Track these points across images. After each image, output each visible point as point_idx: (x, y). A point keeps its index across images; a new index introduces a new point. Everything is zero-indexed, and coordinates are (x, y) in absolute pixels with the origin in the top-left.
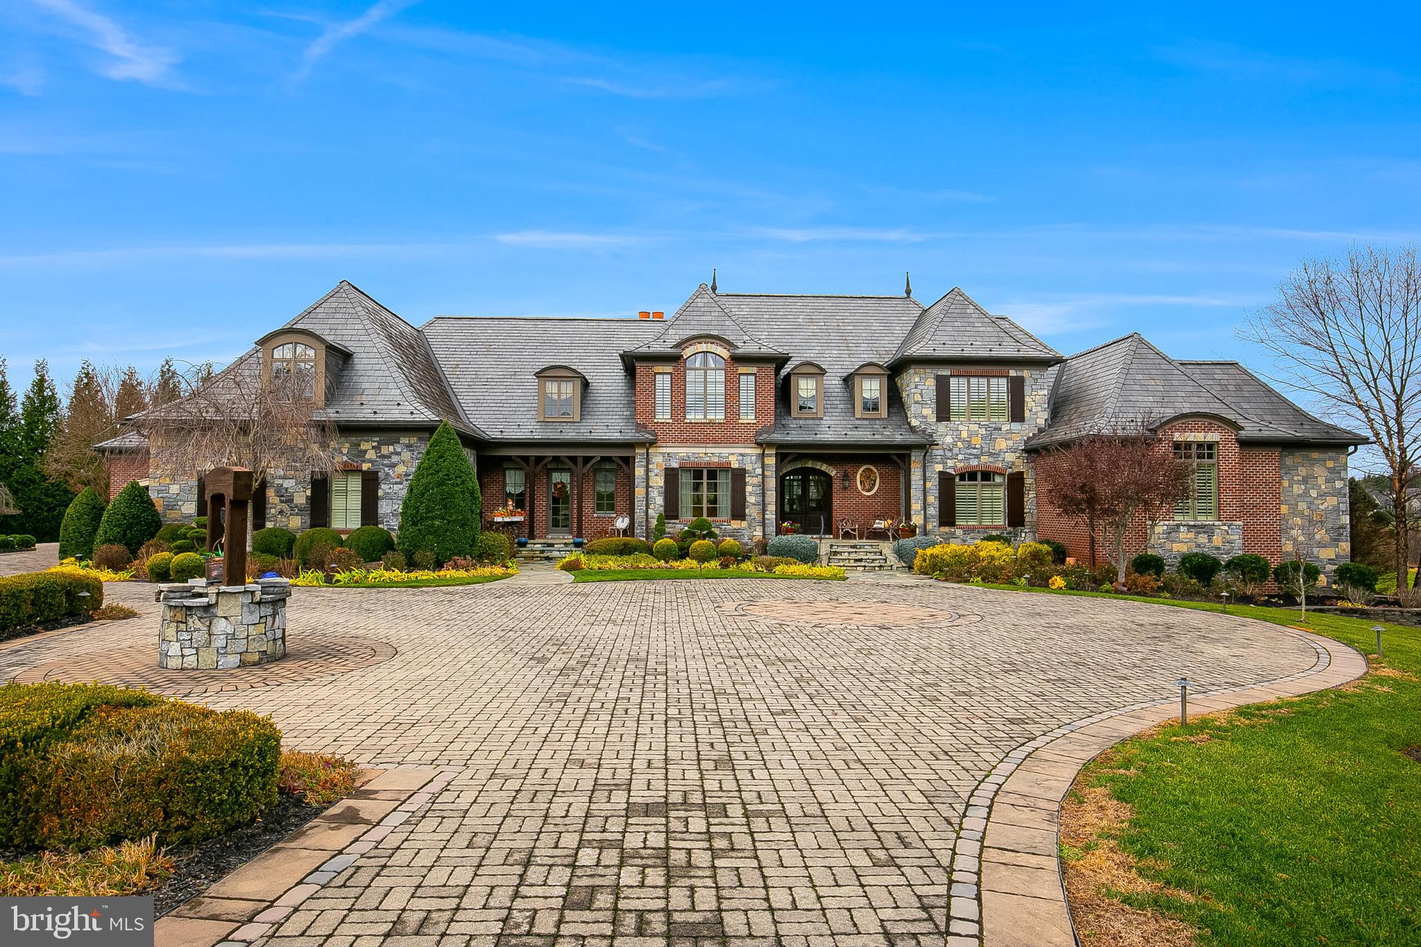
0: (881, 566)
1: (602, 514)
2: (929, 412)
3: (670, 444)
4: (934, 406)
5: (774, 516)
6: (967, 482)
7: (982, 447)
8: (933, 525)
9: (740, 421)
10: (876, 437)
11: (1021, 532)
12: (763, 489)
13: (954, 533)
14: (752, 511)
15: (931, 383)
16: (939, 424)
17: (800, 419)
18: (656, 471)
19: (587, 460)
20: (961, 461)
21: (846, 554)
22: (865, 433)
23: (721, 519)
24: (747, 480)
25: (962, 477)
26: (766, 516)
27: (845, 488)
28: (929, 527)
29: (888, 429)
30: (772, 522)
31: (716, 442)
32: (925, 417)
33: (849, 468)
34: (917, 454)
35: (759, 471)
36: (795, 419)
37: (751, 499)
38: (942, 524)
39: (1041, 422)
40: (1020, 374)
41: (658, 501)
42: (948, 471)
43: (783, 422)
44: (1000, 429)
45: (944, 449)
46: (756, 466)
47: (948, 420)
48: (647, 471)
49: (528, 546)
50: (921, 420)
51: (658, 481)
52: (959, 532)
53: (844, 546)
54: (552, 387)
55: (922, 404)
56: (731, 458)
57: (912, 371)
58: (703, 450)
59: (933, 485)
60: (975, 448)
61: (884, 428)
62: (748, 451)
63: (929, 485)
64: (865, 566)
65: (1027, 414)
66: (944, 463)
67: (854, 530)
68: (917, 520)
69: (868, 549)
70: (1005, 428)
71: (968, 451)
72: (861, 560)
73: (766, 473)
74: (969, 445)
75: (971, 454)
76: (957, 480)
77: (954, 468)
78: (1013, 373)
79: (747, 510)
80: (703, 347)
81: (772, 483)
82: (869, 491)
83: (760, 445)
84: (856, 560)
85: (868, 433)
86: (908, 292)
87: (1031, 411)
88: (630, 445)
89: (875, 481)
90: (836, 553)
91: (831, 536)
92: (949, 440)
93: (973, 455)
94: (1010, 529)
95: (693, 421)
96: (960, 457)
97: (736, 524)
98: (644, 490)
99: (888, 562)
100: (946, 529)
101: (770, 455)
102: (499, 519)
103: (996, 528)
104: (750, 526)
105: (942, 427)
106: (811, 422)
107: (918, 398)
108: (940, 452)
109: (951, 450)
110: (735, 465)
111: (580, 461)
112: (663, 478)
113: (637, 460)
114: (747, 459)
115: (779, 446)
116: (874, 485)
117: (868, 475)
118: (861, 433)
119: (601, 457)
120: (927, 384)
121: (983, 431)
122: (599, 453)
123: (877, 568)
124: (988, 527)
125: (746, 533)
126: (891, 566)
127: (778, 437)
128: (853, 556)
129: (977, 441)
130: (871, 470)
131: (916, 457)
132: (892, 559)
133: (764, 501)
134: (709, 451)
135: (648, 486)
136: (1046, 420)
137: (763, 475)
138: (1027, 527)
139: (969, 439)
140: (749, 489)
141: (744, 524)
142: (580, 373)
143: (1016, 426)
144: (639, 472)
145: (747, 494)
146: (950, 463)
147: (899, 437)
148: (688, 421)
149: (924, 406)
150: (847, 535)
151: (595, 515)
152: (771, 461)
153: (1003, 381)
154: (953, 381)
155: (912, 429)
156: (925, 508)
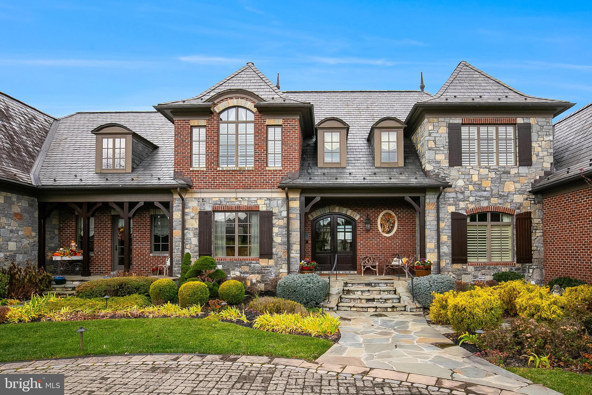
0: (393, 307)
1: (157, 254)
2: (442, 158)
3: (205, 190)
4: (447, 152)
5: (299, 255)
6: (477, 223)
7: (492, 190)
8: (446, 262)
9: (267, 168)
10: (392, 180)
11: (529, 268)
12: (288, 231)
13: (466, 270)
14: (278, 250)
15: (444, 131)
16: (451, 168)
17: (325, 168)
18: (192, 215)
19: (132, 205)
20: (472, 203)
21: (359, 293)
22: (382, 178)
23: (250, 257)
24: (274, 221)
25: (473, 219)
26: (292, 255)
27: (368, 231)
28: (443, 264)
29: (403, 175)
30: (296, 261)
31: (247, 187)
32: (439, 162)
33: (371, 212)
34: (431, 197)
35: (284, 214)
36: (321, 168)
37: (277, 239)
38: (455, 261)
39: (547, 165)
40: (526, 121)
41: (193, 241)
42: (460, 212)
43: (310, 171)
44: (509, 173)
45: (456, 192)
46: (282, 209)
47: (460, 164)
48: (183, 214)
49: (67, 282)
50: (434, 165)
51: (193, 224)
52: (471, 269)
53: (359, 284)
54: (108, 143)
55: (436, 150)
56: (259, 202)
57: (426, 120)
58: (233, 195)
59: (446, 225)
60: (485, 191)
61: (401, 174)
62: (275, 195)
63: (442, 225)
64: (376, 308)
65: (534, 158)
66: (456, 204)
67: (374, 267)
68: (431, 258)
69: (383, 287)
70: (513, 171)
71: (479, 194)
72: (373, 300)
73: (291, 215)
74: (479, 187)
75: (481, 197)
76: (468, 220)
77: (465, 209)
78: (520, 121)
79: (274, 250)
80: (234, 102)
81: (296, 224)
82: (388, 232)
83: (283, 188)
84: (368, 300)
85: (386, 178)
86: (422, 87)
87: (537, 155)
88: (168, 190)
89: (394, 224)
90: (348, 292)
91: (356, 272)
92: (460, 183)
93: (483, 197)
94: (519, 265)
95: (225, 169)
96: (472, 199)
97: (264, 262)
98: (180, 232)
99: (402, 302)
100: (458, 266)
101: (294, 199)
102: (58, 258)
103: (506, 264)
104: (276, 264)
105: (454, 172)
106: (335, 170)
107: (431, 144)
108: (453, 195)
109: (463, 193)
110: (263, 208)
111: (126, 207)
112: (197, 220)
113: (174, 205)
114: (274, 203)
115: (303, 190)
116: (393, 227)
117: (387, 219)
118: (379, 178)
119: (145, 202)
120: (440, 131)
121: (493, 175)
122: (141, 199)
123: (389, 310)
124: (497, 264)
125: (273, 270)
126: (405, 307)
127: (301, 181)
128: (366, 296)
129: (487, 184)
130: (390, 215)
131: (430, 199)
132: (406, 299)
133: (288, 241)
134: (239, 195)
135: (184, 228)
136: (551, 164)
137: (288, 218)
138: (535, 263)
139: (479, 182)
140: (275, 230)
141: (271, 262)
142: (131, 131)
143: (524, 170)
144: (177, 215)
145: (274, 234)
146: (462, 205)
147: (414, 181)
148: (221, 169)
149: (437, 152)
150: (368, 271)
151: (151, 255)
152: (295, 205)
153: (510, 130)
154: (464, 130)
155: (426, 174)
156: (438, 247)
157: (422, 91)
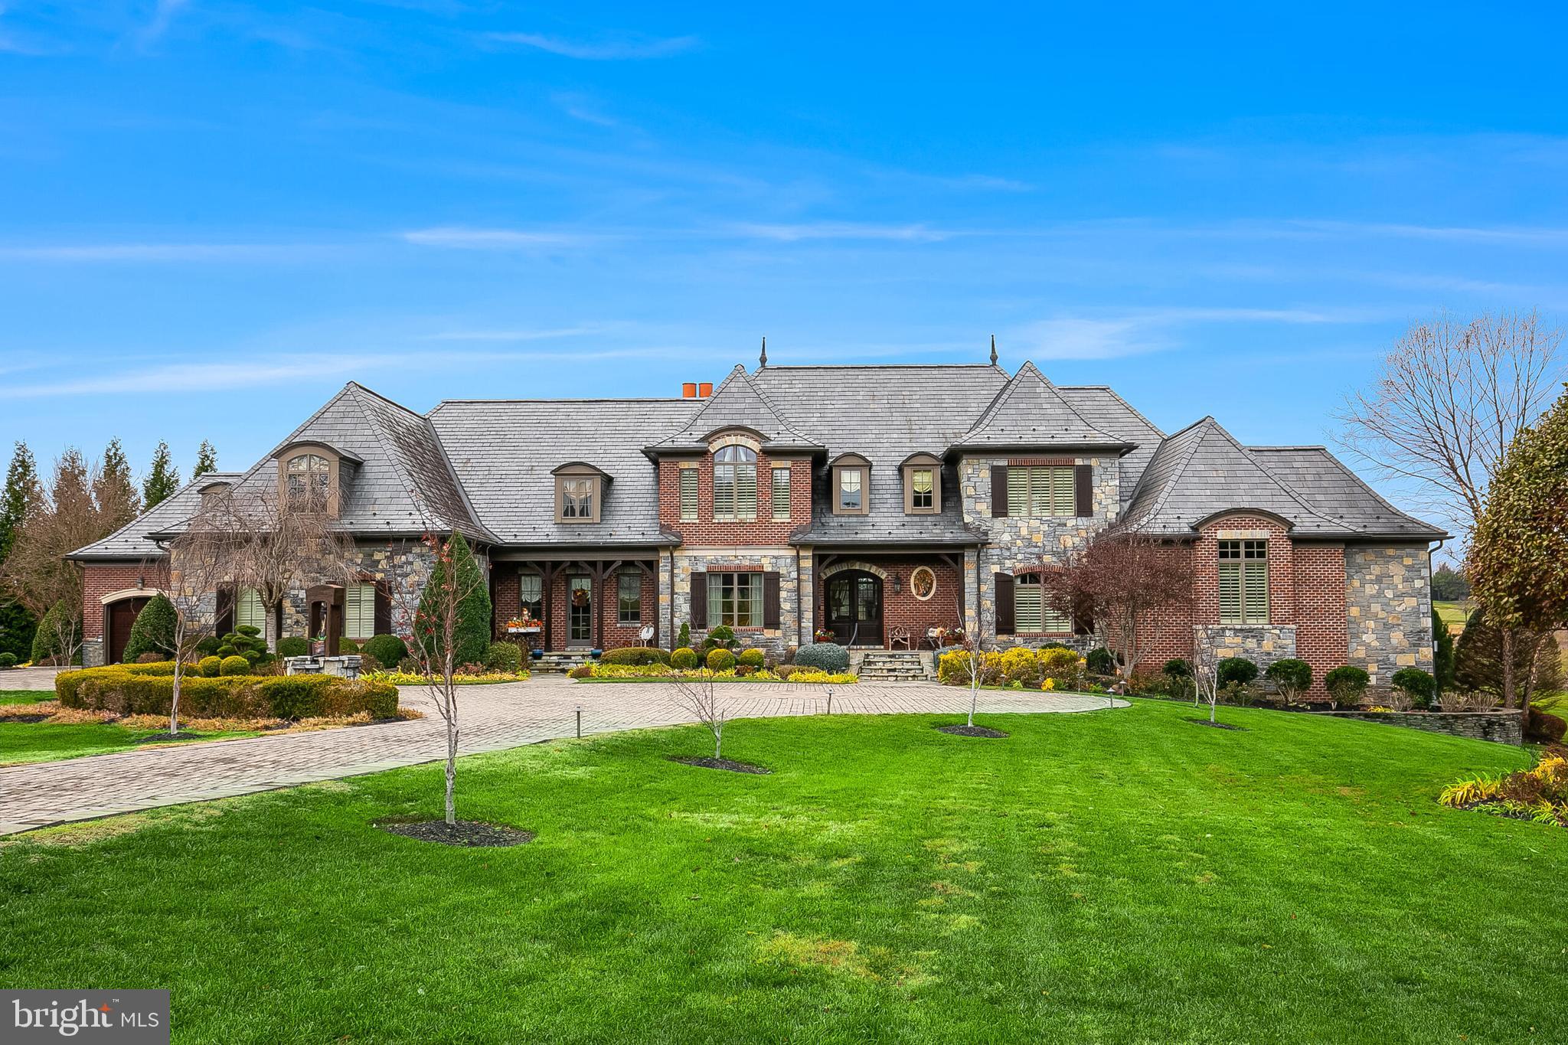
0: (914, 676)
1: (626, 624)
2: (985, 508)
3: (698, 547)
4: (989, 500)
5: (811, 625)
6: (1028, 585)
7: (1044, 545)
8: (989, 632)
9: (773, 520)
10: (923, 535)
11: (1090, 640)
12: (799, 595)
13: (1013, 642)
14: (787, 618)
15: (986, 475)
16: (995, 520)
17: (843, 516)
18: (683, 576)
19: (607, 564)
20: (1020, 561)
21: (881, 664)
22: (911, 531)
23: (753, 627)
24: (781, 584)
25: (1024, 581)
26: (802, 625)
27: (897, 593)
28: (985, 635)
29: (938, 527)
30: (809, 631)
31: (747, 544)
32: (979, 513)
33: (901, 570)
34: (970, 554)
35: (794, 575)
36: (837, 516)
37: (786, 606)
38: (999, 631)
39: (1112, 516)
40: (1086, 462)
41: (684, 608)
42: (1006, 572)
43: (823, 520)
44: (1065, 525)
45: (1001, 549)
46: (791, 569)
47: (1005, 515)
48: (672, 576)
49: (544, 658)
50: (974, 516)
51: (684, 587)
52: (1019, 640)
53: (881, 656)
54: (571, 486)
55: (977, 499)
56: (763, 561)
57: (964, 462)
58: (733, 553)
59: (989, 588)
60: (1036, 547)
61: (935, 525)
62: (782, 553)
63: (984, 588)
64: (896, 676)
65: (1095, 507)
66: (1001, 564)
67: (905, 639)
68: (971, 627)
69: (908, 658)
70: (1071, 523)
71: (1029, 550)
72: (894, 670)
73: (802, 577)
74: (1030, 543)
75: (1031, 554)
76: (1018, 581)
77: (1012, 569)
78: (1079, 462)
79: (781, 618)
80: (732, 440)
81: (808, 588)
82: (924, 595)
83: (793, 546)
84: (889, 670)
85: (915, 531)
86: (994, 358)
87: (1100, 504)
88: (654, 548)
89: (931, 584)
90: (870, 663)
91: (882, 647)
92: (1006, 537)
93: (1034, 554)
94: (1076, 636)
95: (722, 521)
96: (1020, 556)
97: (769, 634)
98: (668, 597)
99: (925, 673)
100: (1004, 637)
101: (806, 558)
102: (512, 630)
103: (1062, 635)
104: (785, 636)
105: (999, 523)
106: (855, 519)
107: (971, 491)
108: (997, 552)
109: (1009, 549)
110: (768, 569)
111: (600, 567)
112: (689, 583)
113: (661, 565)
114: (782, 562)
115: (816, 547)
116: (930, 588)
117: (923, 578)
118: (907, 531)
119: (623, 561)
120: (981, 475)
121: (1045, 527)
122: (619, 558)
123: (910, 679)
124: (1052, 635)
125: (781, 643)
126: (926, 676)
127: (813, 537)
128: (889, 666)
129: (1038, 538)
130: (926, 572)
131: (969, 557)
132: (928, 669)
133: (799, 607)
134: (739, 553)
135: (673, 593)
136: (1117, 514)
137: (798, 579)
138: (1097, 634)
139: (1030, 537)
140: (783, 594)
141: (779, 633)
142: (599, 470)
143: (1083, 521)
144: (664, 577)
145: (782, 600)
146: (1008, 563)
147: (948, 537)
148: (717, 521)
149: (978, 500)
150: (897, 645)
151: (619, 625)
152: (807, 564)
153: (1070, 473)
154: (1012, 473)
155: (966, 527)
156: (979, 614)
157: (994, 364)
